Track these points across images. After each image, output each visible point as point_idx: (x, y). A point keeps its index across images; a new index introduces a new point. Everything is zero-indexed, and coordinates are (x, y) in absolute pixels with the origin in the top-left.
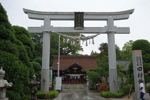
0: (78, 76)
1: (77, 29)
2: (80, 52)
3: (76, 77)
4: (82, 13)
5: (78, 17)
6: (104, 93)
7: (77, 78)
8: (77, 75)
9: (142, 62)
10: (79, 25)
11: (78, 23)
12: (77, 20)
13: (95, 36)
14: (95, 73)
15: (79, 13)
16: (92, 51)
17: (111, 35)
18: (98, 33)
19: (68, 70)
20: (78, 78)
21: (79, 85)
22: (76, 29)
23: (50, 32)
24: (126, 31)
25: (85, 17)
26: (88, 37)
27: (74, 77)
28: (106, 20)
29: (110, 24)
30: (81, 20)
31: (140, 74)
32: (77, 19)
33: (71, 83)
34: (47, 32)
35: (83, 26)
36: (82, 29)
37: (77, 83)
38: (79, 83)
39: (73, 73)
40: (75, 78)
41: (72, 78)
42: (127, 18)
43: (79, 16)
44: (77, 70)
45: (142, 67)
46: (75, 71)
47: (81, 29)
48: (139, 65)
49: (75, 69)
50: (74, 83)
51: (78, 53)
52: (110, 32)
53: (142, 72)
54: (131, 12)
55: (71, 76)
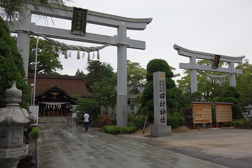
0: (59, 104)
1: (76, 34)
2: (58, 71)
3: (55, 106)
4: (85, 11)
5: (77, 15)
6: (110, 128)
7: (56, 108)
8: (57, 104)
9: (165, 88)
10: (78, 28)
11: (77, 25)
12: (77, 20)
13: (101, 48)
14: (91, 101)
15: (80, 9)
16: (78, 70)
17: (123, 48)
18: (106, 44)
19: (43, 95)
20: (59, 108)
21: (59, 117)
22: (73, 34)
23: (31, 32)
24: (140, 45)
25: (89, 18)
26: (91, 48)
27: (53, 106)
28: (117, 27)
29: (122, 34)
30: (81, 22)
31: (163, 102)
32: (77, 18)
33: (47, 115)
34: (26, 32)
35: (84, 31)
36: (83, 35)
37: (56, 115)
38: (60, 115)
39: (51, 101)
40: (54, 108)
41: (49, 107)
42: (143, 29)
43: (80, 14)
44: (57, 96)
45: (165, 93)
46: (54, 98)
47: (81, 35)
48: (162, 91)
49: (55, 94)
50: (51, 115)
51: (56, 72)
52: (122, 45)
53: (165, 100)
54: (148, 21)
55: (48, 105)
